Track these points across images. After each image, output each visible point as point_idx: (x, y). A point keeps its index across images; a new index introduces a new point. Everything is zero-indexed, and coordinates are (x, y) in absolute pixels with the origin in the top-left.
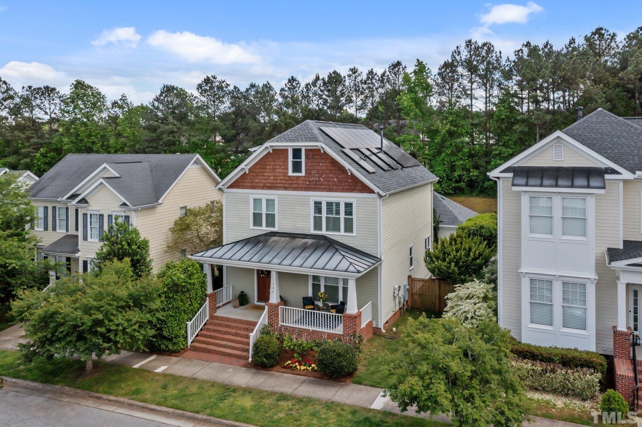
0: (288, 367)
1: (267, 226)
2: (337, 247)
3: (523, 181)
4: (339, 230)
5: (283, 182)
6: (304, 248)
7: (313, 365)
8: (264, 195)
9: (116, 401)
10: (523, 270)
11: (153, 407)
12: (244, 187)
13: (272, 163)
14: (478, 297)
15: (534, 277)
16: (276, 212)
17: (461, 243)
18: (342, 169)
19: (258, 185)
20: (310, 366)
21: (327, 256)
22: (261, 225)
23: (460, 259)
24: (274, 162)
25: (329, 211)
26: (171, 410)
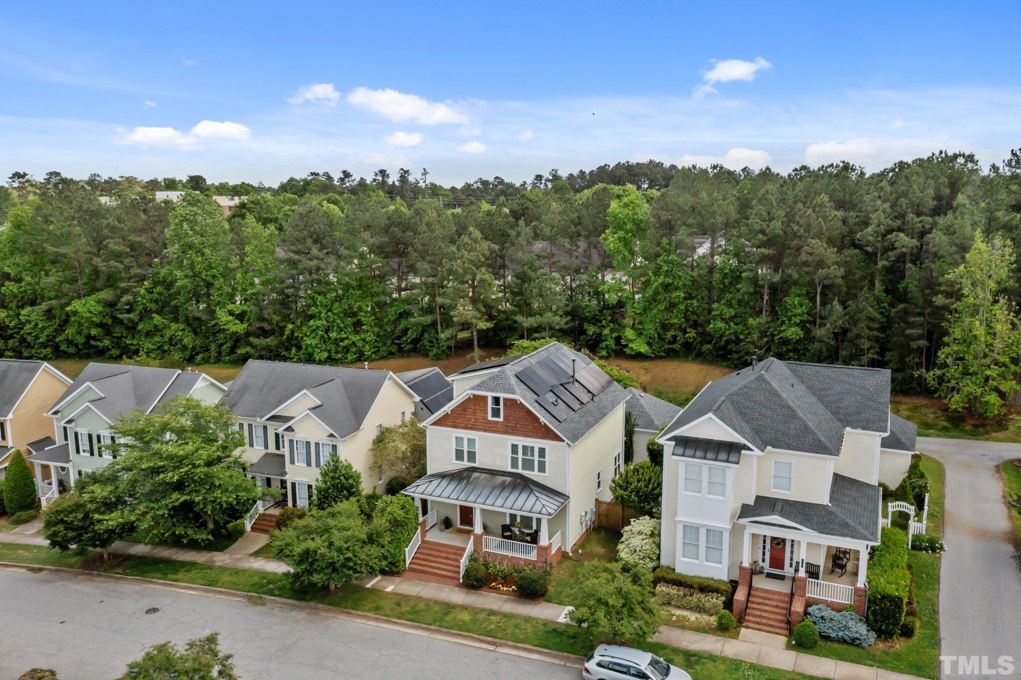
0: (493, 588)
1: (469, 461)
2: (532, 487)
3: (680, 450)
4: (533, 470)
5: (483, 424)
6: (503, 487)
7: (513, 587)
8: (466, 434)
9: (364, 616)
10: (678, 518)
11: (395, 620)
12: (446, 426)
13: (473, 407)
14: (646, 535)
15: (686, 524)
16: (477, 450)
17: (643, 474)
18: (536, 419)
19: (461, 425)
20: (510, 587)
21: (524, 496)
22: (463, 460)
23: (641, 489)
24: (475, 406)
25: (524, 453)
26: (409, 623)
